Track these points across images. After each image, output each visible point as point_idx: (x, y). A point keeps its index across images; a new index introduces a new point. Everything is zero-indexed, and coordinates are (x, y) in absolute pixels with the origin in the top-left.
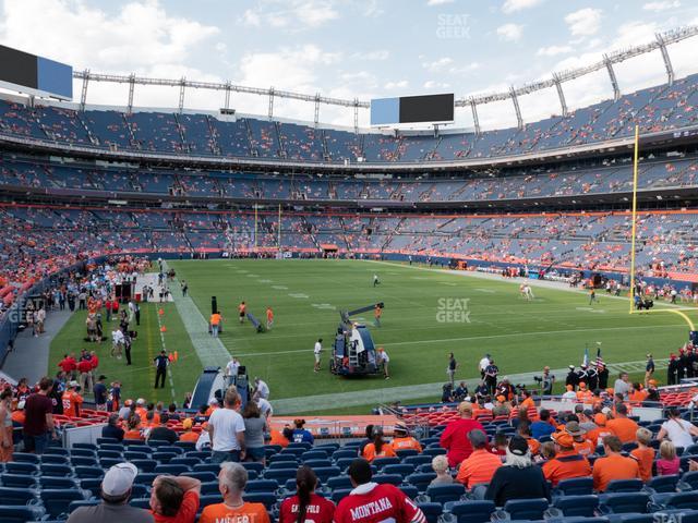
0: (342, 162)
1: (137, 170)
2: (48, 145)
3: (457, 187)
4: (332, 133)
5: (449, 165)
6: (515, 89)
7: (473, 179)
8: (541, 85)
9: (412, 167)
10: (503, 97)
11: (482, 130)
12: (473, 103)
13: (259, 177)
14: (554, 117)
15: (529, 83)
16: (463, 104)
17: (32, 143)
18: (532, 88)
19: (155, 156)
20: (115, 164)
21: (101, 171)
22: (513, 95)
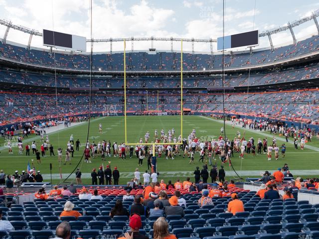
0: (202, 69)
1: (111, 78)
2: (73, 70)
3: (258, 78)
4: (200, 56)
5: (253, 67)
6: (291, 24)
7: (267, 73)
8: (305, 20)
9: (235, 69)
10: (285, 29)
11: (274, 48)
12: (269, 34)
13: (164, 78)
14: (313, 36)
15: (298, 20)
16: (263, 35)
17: (67, 70)
18: (300, 22)
19: (116, 72)
20: (104, 76)
21: (96, 79)
22: (290, 27)
